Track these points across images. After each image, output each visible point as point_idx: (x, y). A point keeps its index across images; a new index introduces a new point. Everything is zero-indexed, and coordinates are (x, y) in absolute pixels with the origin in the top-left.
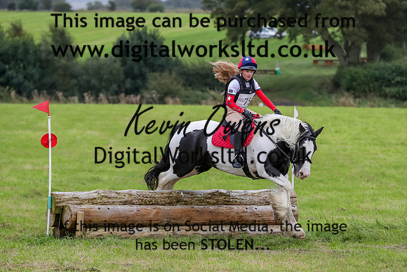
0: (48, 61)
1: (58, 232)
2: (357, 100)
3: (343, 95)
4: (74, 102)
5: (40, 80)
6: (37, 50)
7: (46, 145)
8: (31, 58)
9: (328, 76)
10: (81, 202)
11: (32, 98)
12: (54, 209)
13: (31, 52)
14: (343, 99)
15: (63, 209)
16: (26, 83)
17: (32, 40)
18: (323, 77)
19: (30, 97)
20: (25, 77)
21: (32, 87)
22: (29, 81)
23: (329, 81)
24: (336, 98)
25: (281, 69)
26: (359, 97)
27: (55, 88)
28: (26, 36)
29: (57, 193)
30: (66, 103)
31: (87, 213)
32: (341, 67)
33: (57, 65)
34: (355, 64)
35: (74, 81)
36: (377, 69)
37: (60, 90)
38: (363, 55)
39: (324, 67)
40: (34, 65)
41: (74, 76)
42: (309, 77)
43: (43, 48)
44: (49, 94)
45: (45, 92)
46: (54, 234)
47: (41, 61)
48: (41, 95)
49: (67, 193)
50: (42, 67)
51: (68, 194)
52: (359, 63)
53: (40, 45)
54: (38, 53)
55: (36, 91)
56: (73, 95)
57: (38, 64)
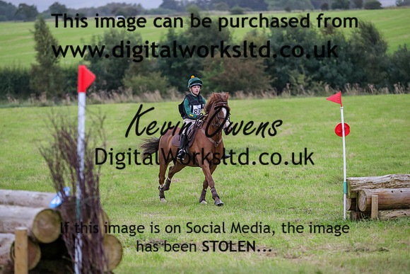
0: (358, 55)
1: (355, 216)
4: (384, 93)
5: (352, 74)
6: (348, 47)
7: (340, 134)
8: (343, 54)
10: (376, 186)
11: (345, 91)
12: (349, 194)
13: (342, 48)
15: (358, 193)
16: (340, 77)
17: (343, 37)
19: (343, 90)
20: (338, 72)
21: (345, 80)
22: (342, 75)
27: (366, 81)
28: (337, 34)
29: (352, 178)
30: (377, 94)
31: (381, 196)
33: (367, 58)
35: (384, 74)
37: (370, 83)
40: (346, 60)
41: (383, 69)
43: (353, 44)
44: (360, 86)
45: (357, 84)
46: (351, 218)
47: (352, 56)
48: (353, 88)
49: (361, 178)
50: (353, 62)
51: (363, 179)
53: (350, 42)
54: (349, 49)
55: (348, 84)
56: (384, 86)
57: (350, 59)
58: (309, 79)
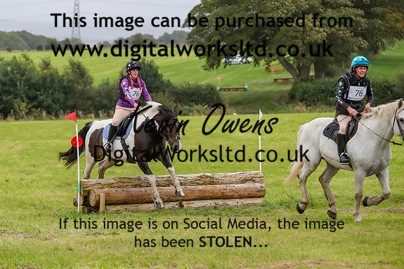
0: (69, 87)
2: (309, 108)
3: (298, 105)
4: (91, 118)
5: (64, 103)
6: (61, 80)
8: (57, 86)
9: (286, 91)
11: (59, 116)
13: (56, 81)
14: (298, 108)
16: (54, 105)
17: (57, 72)
18: (282, 91)
19: (57, 116)
20: (53, 101)
21: (58, 108)
22: (56, 104)
23: (287, 95)
24: (293, 107)
25: (249, 87)
26: (310, 106)
27: (76, 108)
28: (52, 69)
30: (85, 118)
32: (295, 84)
34: (305, 81)
35: (90, 102)
36: (323, 84)
37: (80, 110)
38: (312, 73)
39: (282, 84)
40: (59, 91)
41: (89, 98)
42: (272, 92)
43: (65, 78)
44: (71, 112)
45: (69, 111)
47: (64, 87)
48: (66, 114)
50: (65, 93)
52: (308, 79)
53: (63, 76)
54: (62, 82)
55: (61, 111)
56: (90, 113)
57: (62, 90)
58: (29, 106)
